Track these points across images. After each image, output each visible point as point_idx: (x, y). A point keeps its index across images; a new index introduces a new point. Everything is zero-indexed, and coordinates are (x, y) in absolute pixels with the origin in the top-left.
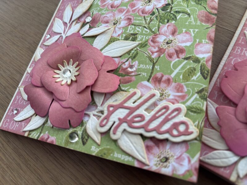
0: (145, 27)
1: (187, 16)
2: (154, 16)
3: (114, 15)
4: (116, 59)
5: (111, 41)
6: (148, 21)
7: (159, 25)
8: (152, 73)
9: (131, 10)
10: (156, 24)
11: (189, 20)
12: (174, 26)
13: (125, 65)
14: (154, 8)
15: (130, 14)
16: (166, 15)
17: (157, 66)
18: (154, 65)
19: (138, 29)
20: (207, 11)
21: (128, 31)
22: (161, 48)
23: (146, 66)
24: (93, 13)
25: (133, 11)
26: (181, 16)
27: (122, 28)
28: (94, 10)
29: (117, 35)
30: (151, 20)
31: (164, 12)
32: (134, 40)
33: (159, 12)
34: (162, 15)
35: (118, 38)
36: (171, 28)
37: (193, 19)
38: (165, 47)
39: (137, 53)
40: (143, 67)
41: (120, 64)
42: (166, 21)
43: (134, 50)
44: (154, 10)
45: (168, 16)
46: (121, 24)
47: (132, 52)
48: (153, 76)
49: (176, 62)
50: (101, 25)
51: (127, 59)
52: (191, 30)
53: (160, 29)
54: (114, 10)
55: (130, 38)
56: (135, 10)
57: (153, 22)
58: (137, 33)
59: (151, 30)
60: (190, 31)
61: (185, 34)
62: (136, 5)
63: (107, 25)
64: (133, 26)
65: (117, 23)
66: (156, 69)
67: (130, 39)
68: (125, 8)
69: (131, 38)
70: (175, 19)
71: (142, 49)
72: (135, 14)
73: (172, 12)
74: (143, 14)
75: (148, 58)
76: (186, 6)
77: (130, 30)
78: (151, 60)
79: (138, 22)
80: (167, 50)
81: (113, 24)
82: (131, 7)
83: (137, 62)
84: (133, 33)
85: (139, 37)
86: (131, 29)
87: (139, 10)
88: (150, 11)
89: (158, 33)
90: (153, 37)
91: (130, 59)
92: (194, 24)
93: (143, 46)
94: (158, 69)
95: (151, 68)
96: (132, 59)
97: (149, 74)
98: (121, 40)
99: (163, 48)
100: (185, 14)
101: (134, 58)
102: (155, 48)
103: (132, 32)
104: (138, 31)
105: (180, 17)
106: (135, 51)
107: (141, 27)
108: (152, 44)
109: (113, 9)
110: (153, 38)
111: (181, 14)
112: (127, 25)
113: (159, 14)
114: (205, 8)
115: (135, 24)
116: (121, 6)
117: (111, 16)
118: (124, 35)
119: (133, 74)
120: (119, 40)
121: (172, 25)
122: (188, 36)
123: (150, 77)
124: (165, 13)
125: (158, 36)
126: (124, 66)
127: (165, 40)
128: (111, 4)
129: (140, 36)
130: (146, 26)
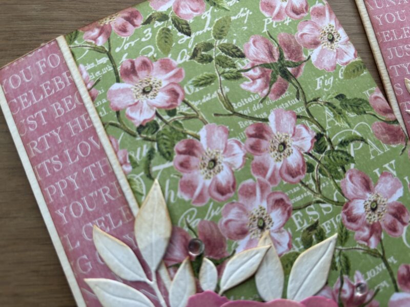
0: (318, 202)
1: (362, 144)
2: (315, 171)
3: (243, 208)
4: (324, 293)
5: (287, 266)
6: (314, 187)
7: (336, 184)
8: (392, 274)
9: (266, 180)
10: (330, 184)
11: (371, 150)
12: (359, 172)
13: (345, 291)
14: (302, 156)
15: (271, 191)
16: (331, 157)
17: (390, 257)
18: (384, 259)
19: (312, 213)
20: (382, 122)
21: (299, 228)
22: (371, 223)
23: (376, 270)
24: (190, 228)
25: (270, 180)
26: (354, 147)
27: (283, 229)
28: (186, 217)
29: (286, 246)
30: (318, 183)
31: (323, 155)
32: (321, 237)
33: (316, 159)
34: (326, 163)
35: (292, 251)
36: (357, 179)
37: (374, 145)
38: (374, 218)
39: (346, 258)
40: (373, 274)
41: (337, 296)
42: (340, 170)
43: (336, 254)
44: (306, 160)
45: (337, 159)
46: (273, 220)
47: (337, 260)
48: (396, 277)
49: (407, 234)
50: (237, 246)
51: (338, 279)
52: (386, 166)
53: (344, 192)
54: (233, 198)
55: (311, 237)
56: (273, 175)
57: (324, 185)
58: (315, 220)
59: (332, 202)
60: (385, 169)
61: (383, 179)
62: (266, 165)
63: (247, 238)
64: (299, 213)
65: (264, 224)
66: (392, 263)
67: (315, 240)
68: (249, 181)
69: (314, 237)
70: (349, 158)
71: (348, 245)
72: (279, 185)
73: (336, 148)
74: (293, 177)
75: (368, 256)
76: (347, 125)
77: (300, 222)
78: (374, 254)
79: (299, 198)
80: (382, 223)
81: (259, 231)
82: (260, 174)
83: (358, 273)
84: (308, 226)
85: (325, 226)
86: (299, 220)
87: (281, 174)
88: (301, 165)
89: (346, 200)
90: (346, 213)
91: (345, 276)
92: (382, 152)
93: (344, 238)
94: (395, 262)
95: (384, 268)
96: (348, 273)
97: (390, 279)
98: (301, 251)
99: (374, 223)
100: (356, 141)
101: (347, 269)
102: (363, 231)
103: (306, 225)
104: (315, 216)
105: (354, 151)
106: (340, 254)
107: (312, 206)
108: (354, 225)
109: (229, 195)
110: (348, 214)
111: (352, 145)
112: (286, 215)
113: (319, 162)
114: (374, 115)
115: (297, 206)
116: (240, 181)
117: (239, 215)
118: (298, 239)
119: (369, 297)
120: (297, 254)
121: (355, 173)
122: (388, 178)
123: (394, 282)
124: (329, 156)
125: (351, 205)
126: (347, 295)
127: (365, 206)
128: (213, 187)
129: (324, 224)
130: (318, 198)
